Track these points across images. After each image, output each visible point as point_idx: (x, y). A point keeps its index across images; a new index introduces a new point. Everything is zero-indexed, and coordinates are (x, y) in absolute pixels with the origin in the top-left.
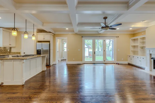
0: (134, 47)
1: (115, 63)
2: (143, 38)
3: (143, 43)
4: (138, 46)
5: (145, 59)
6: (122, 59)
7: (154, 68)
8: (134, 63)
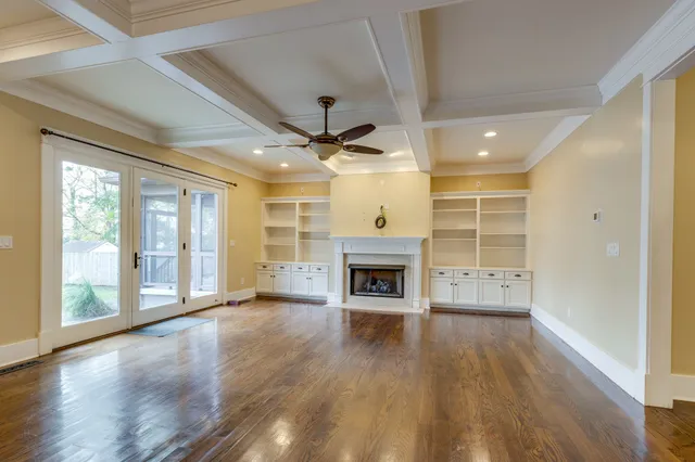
0: (271, 231)
1: (221, 305)
2: (305, 206)
3: (304, 219)
4: (294, 228)
5: (325, 270)
6: (243, 281)
7: (352, 293)
8: (285, 291)
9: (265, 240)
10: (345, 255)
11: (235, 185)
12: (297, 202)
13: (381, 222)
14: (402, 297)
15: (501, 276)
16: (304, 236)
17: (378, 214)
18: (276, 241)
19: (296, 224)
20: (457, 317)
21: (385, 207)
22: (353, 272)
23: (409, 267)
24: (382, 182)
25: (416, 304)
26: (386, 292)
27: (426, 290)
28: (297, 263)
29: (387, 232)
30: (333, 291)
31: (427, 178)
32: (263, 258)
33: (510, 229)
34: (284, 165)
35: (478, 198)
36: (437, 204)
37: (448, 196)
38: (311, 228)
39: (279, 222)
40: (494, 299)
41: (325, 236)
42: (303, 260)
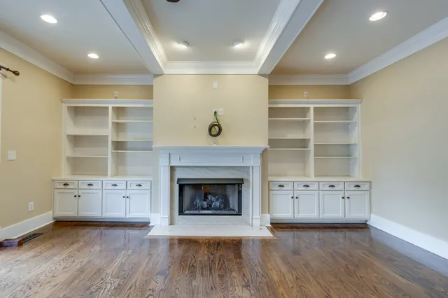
0: (76, 140)
2: (119, 111)
3: (118, 127)
4: (107, 136)
5: (146, 186)
6: (31, 206)
7: (181, 212)
8: (94, 213)
9: (67, 150)
10: (172, 169)
11: (16, 73)
12: (110, 106)
13: (215, 130)
14: (239, 213)
15: (341, 187)
16: (119, 146)
17: (212, 120)
18: (83, 152)
19: (108, 131)
20: (298, 233)
21: (219, 113)
22: (181, 187)
23: (248, 181)
24: (215, 85)
25: (257, 223)
26: (220, 209)
27: (266, 206)
28: (110, 179)
29: (221, 142)
30: (157, 211)
31: (265, 83)
32: (65, 175)
33: (335, 139)
34: (93, 56)
35: (312, 106)
36: (273, 112)
37: (283, 104)
38: (128, 137)
39: (86, 129)
40: (335, 212)
41: (147, 146)
42: (117, 174)
